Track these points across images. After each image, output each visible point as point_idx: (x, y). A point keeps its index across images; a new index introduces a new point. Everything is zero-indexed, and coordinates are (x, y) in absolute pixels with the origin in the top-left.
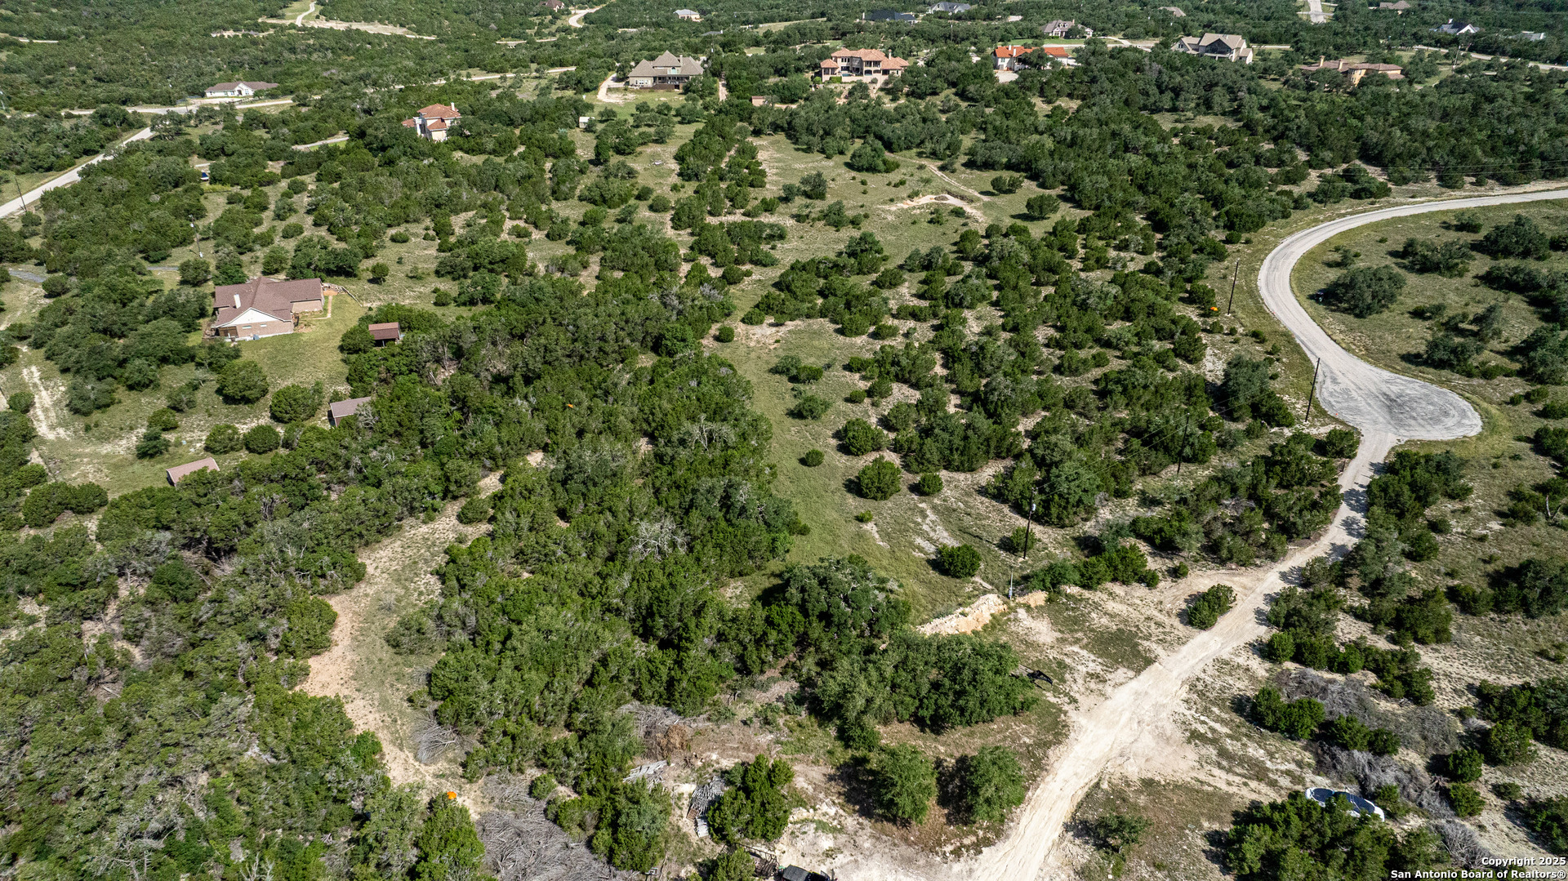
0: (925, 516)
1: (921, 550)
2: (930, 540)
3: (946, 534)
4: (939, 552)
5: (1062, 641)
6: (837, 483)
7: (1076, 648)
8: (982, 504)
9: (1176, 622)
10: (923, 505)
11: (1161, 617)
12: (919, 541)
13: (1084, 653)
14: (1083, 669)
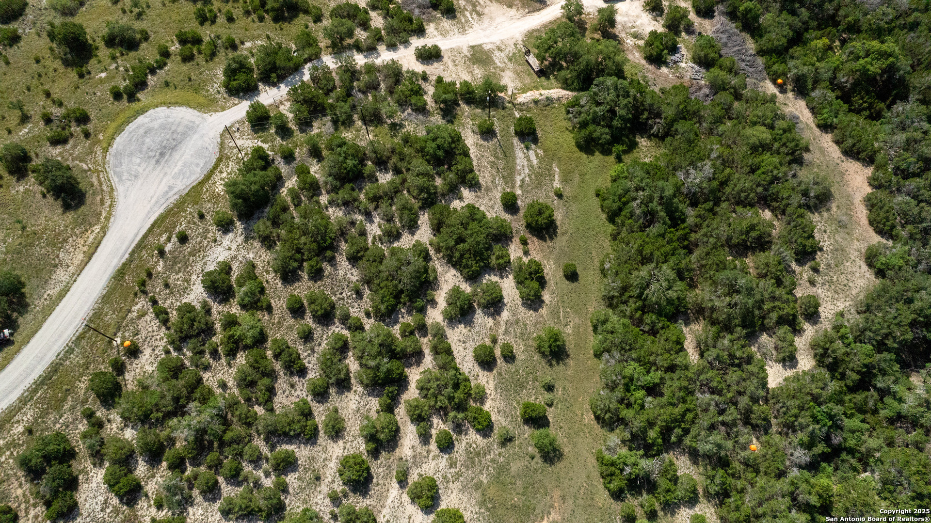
0: (522, 181)
1: (537, 155)
2: (529, 160)
3: (518, 161)
4: (528, 148)
5: (503, 70)
6: (561, 241)
7: (499, 64)
8: (484, 178)
9: (445, 59)
10: (519, 192)
11: (450, 64)
12: (535, 162)
13: (497, 61)
14: (503, 55)
